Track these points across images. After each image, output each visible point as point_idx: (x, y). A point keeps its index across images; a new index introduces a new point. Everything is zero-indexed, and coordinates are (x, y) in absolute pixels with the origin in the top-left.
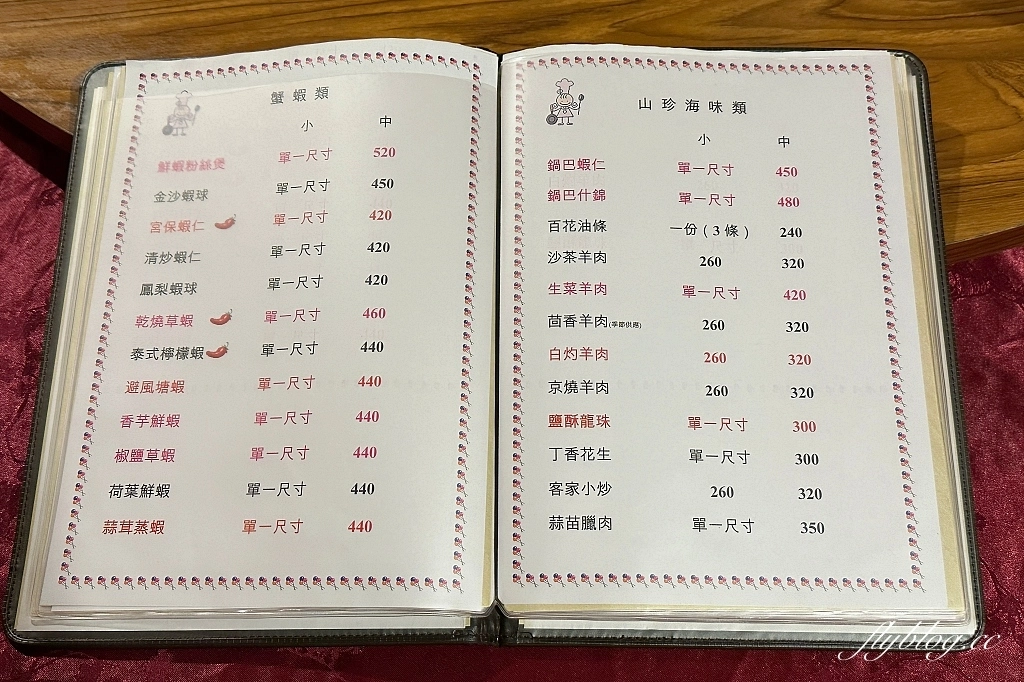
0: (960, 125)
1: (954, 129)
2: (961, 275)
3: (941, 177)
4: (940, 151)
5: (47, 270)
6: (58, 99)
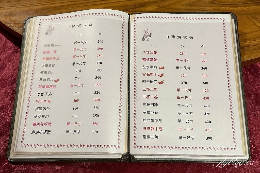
1: (244, 32)
2: (246, 69)
3: (240, 44)
4: (240, 38)
5: (17, 69)
6: (19, 26)
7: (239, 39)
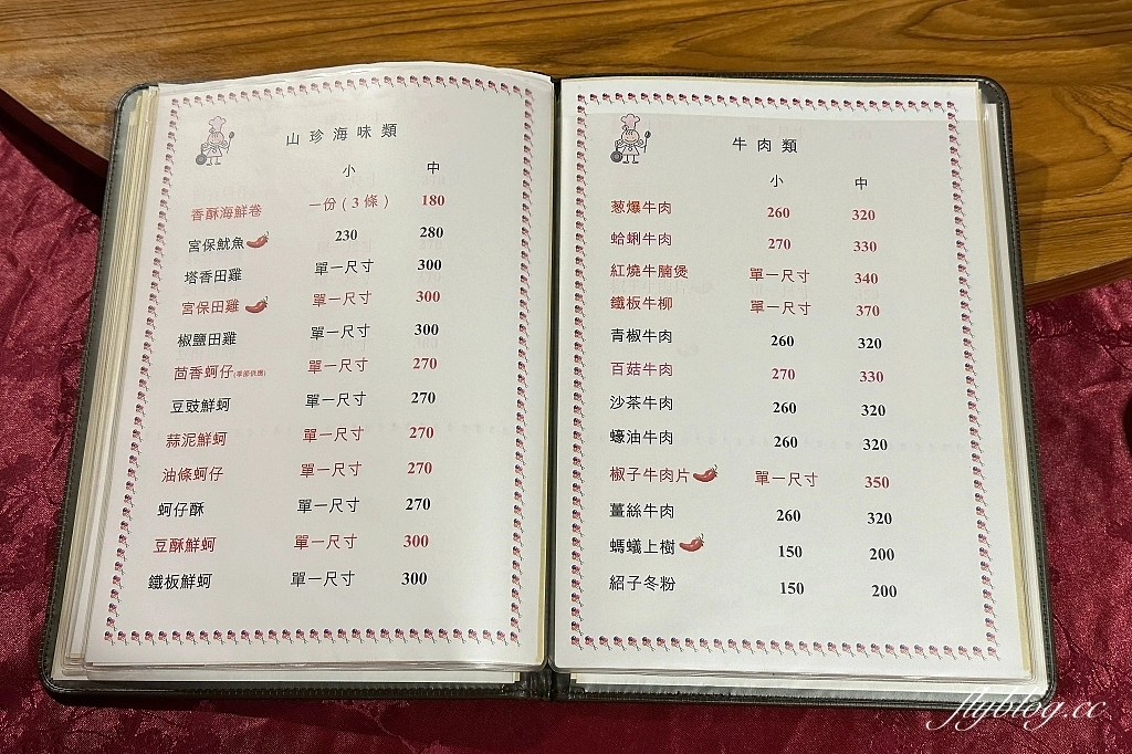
0: (1044, 155)
1: (1036, 160)
2: (1042, 314)
3: (1021, 211)
4: (1021, 184)
5: (82, 302)
6: (93, 121)
7: (1015, 189)
